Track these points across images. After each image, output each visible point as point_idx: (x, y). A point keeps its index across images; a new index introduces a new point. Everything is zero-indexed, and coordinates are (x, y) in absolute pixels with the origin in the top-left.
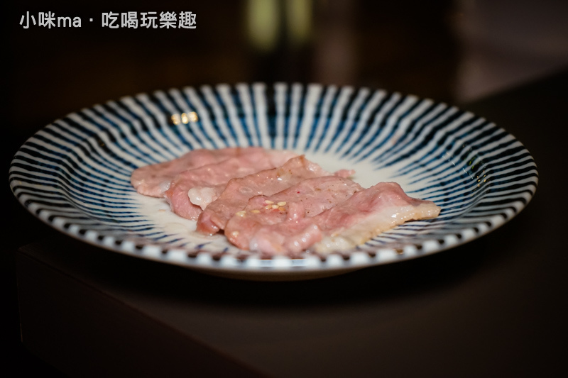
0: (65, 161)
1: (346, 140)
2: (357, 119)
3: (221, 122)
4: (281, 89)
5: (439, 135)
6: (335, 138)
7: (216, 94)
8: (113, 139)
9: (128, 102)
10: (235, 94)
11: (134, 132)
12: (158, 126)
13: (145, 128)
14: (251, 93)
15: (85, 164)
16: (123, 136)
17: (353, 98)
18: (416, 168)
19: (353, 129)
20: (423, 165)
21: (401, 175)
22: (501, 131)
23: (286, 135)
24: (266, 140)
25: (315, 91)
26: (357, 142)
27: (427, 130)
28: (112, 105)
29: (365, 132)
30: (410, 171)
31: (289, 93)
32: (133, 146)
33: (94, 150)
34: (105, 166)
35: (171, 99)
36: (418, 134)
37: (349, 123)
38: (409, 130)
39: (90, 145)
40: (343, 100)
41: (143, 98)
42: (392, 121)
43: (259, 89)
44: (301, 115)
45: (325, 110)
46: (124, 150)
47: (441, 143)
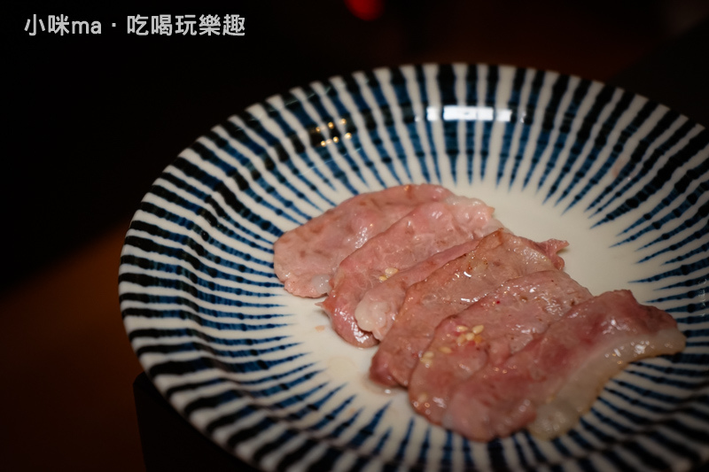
0: (187, 249)
1: (551, 165)
2: (565, 129)
3: (383, 133)
7: (374, 85)
8: (244, 185)
9: (257, 112)
11: (270, 166)
12: (300, 149)
13: (284, 157)
14: (421, 79)
15: (212, 241)
16: (257, 176)
18: (647, 230)
19: (559, 145)
21: (628, 240)
23: (470, 152)
24: (444, 160)
26: (566, 169)
29: (576, 151)
30: (640, 233)
32: (271, 190)
33: (221, 212)
36: (648, 165)
37: (554, 135)
38: (637, 156)
39: (215, 204)
41: (277, 102)
46: (259, 200)
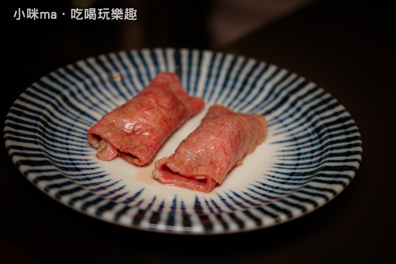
4: (185, 53)
5: (293, 98)
6: (221, 93)
10: (154, 57)
17: (233, 63)
20: (281, 121)
22: (334, 101)
25: (208, 56)
27: (284, 94)
28: (70, 67)
31: (190, 57)
34: (68, 117)
35: (111, 61)
40: (227, 65)
42: (260, 83)
43: (170, 52)
44: (198, 74)
45: (215, 71)
47: (293, 105)
